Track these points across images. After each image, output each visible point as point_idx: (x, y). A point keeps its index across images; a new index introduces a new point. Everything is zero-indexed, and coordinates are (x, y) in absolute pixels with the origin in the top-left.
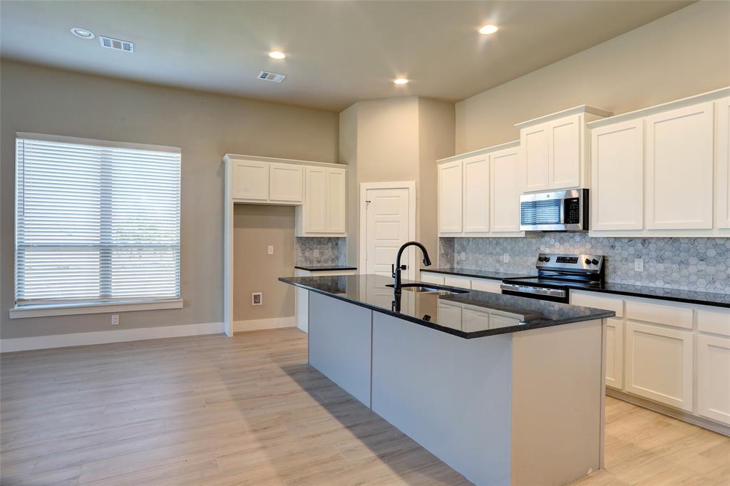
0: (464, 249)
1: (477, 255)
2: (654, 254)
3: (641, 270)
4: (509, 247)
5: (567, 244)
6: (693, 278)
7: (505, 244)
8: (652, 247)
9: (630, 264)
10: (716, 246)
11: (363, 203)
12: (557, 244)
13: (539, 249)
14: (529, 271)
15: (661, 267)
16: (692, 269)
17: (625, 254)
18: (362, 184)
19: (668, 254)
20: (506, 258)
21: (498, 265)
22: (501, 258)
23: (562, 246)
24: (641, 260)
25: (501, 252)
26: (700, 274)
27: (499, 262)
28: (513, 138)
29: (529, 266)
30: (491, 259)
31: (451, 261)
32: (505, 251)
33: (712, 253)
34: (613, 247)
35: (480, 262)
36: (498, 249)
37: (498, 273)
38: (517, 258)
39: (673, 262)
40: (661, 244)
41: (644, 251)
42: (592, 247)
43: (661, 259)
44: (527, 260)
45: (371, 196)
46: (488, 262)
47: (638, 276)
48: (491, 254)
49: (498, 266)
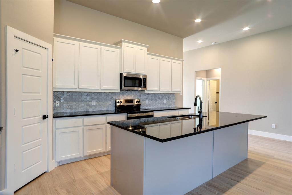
2: (150, 98)
3: (148, 103)
4: (96, 97)
5: (125, 95)
6: (158, 104)
7: (93, 96)
8: (150, 96)
9: (145, 101)
10: (162, 95)
13: (113, 98)
14: (108, 108)
15: (152, 101)
16: (158, 102)
17: (143, 98)
19: (153, 98)
20: (94, 103)
21: (88, 107)
22: (90, 103)
23: (123, 96)
24: (148, 100)
25: (91, 100)
26: (159, 103)
27: (88, 105)
29: (107, 106)
30: (83, 105)
32: (93, 99)
33: (161, 97)
35: (74, 107)
36: (88, 99)
37: (89, 112)
38: (101, 103)
39: (154, 100)
40: (152, 95)
41: (148, 97)
42: (134, 96)
43: (152, 99)
44: (106, 103)
46: (80, 106)
48: (83, 101)
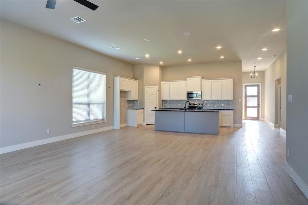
0: (166, 103)
1: (170, 105)
5: (194, 102)
10: (220, 101)
11: (145, 91)
12: (192, 102)
15: (212, 105)
16: (217, 105)
18: (145, 86)
22: (178, 105)
24: (209, 104)
28: (185, 80)
31: (163, 106)
32: (179, 103)
34: (204, 102)
35: (172, 106)
36: (177, 103)
39: (214, 104)
40: (212, 101)
42: (200, 102)
45: (147, 89)
47: (208, 107)
48: (175, 104)
49: (177, 107)
